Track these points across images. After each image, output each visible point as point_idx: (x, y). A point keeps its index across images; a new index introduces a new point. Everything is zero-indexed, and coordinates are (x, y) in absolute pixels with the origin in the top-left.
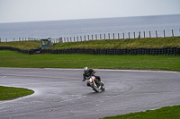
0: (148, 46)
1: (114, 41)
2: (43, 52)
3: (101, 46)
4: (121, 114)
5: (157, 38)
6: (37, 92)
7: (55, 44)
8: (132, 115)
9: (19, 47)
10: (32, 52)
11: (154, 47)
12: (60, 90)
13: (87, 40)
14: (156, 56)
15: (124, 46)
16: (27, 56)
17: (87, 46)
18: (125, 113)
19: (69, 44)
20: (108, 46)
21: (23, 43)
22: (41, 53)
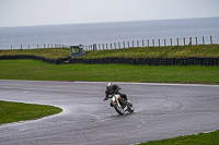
0: (201, 55)
1: (159, 48)
2: (73, 61)
3: (144, 55)
4: (167, 137)
5: (212, 45)
6: (66, 111)
7: (87, 52)
8: (181, 138)
9: (44, 55)
10: (59, 62)
11: (209, 55)
12: (94, 108)
13: (127, 47)
14: (210, 67)
15: (171, 55)
16: (53, 66)
17: (126, 55)
18: (172, 137)
19: (105, 52)
20: (152, 54)
21: (49, 50)
22: (71, 62)
